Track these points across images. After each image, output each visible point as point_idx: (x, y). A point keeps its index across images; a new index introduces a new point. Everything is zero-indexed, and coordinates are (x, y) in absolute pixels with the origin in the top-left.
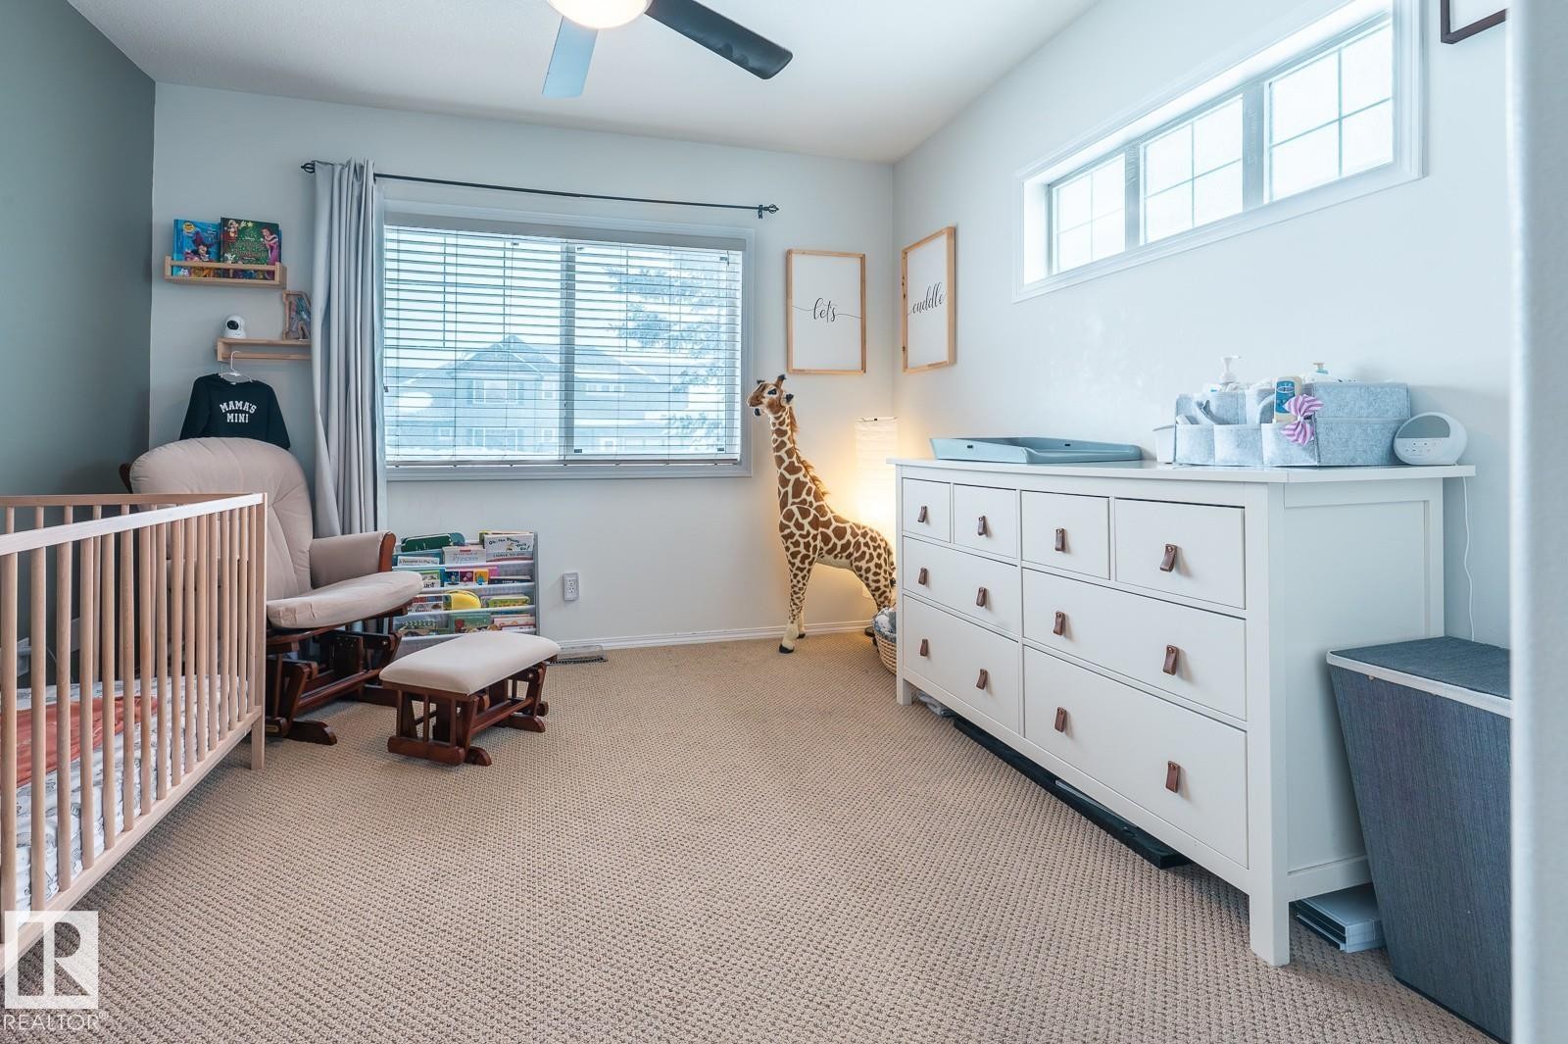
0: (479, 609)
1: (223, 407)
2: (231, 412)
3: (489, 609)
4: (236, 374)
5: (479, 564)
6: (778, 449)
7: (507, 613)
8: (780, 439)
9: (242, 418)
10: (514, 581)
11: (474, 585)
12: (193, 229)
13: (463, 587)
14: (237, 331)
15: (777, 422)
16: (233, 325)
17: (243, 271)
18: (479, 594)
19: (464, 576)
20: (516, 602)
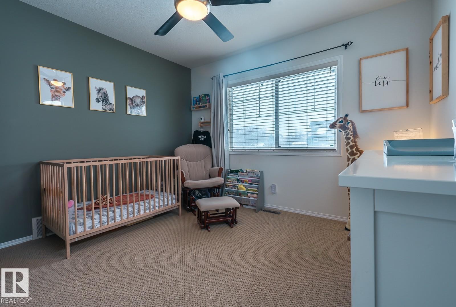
0: (245, 191)
1: (199, 137)
2: (201, 138)
3: (247, 191)
4: (202, 130)
5: (246, 178)
6: (347, 145)
7: (252, 193)
8: (347, 141)
9: (203, 139)
10: (254, 184)
11: (244, 184)
12: (195, 99)
13: (242, 184)
14: (202, 120)
15: (346, 134)
16: (201, 119)
17: (203, 106)
18: (245, 186)
19: (241, 181)
20: (254, 190)
